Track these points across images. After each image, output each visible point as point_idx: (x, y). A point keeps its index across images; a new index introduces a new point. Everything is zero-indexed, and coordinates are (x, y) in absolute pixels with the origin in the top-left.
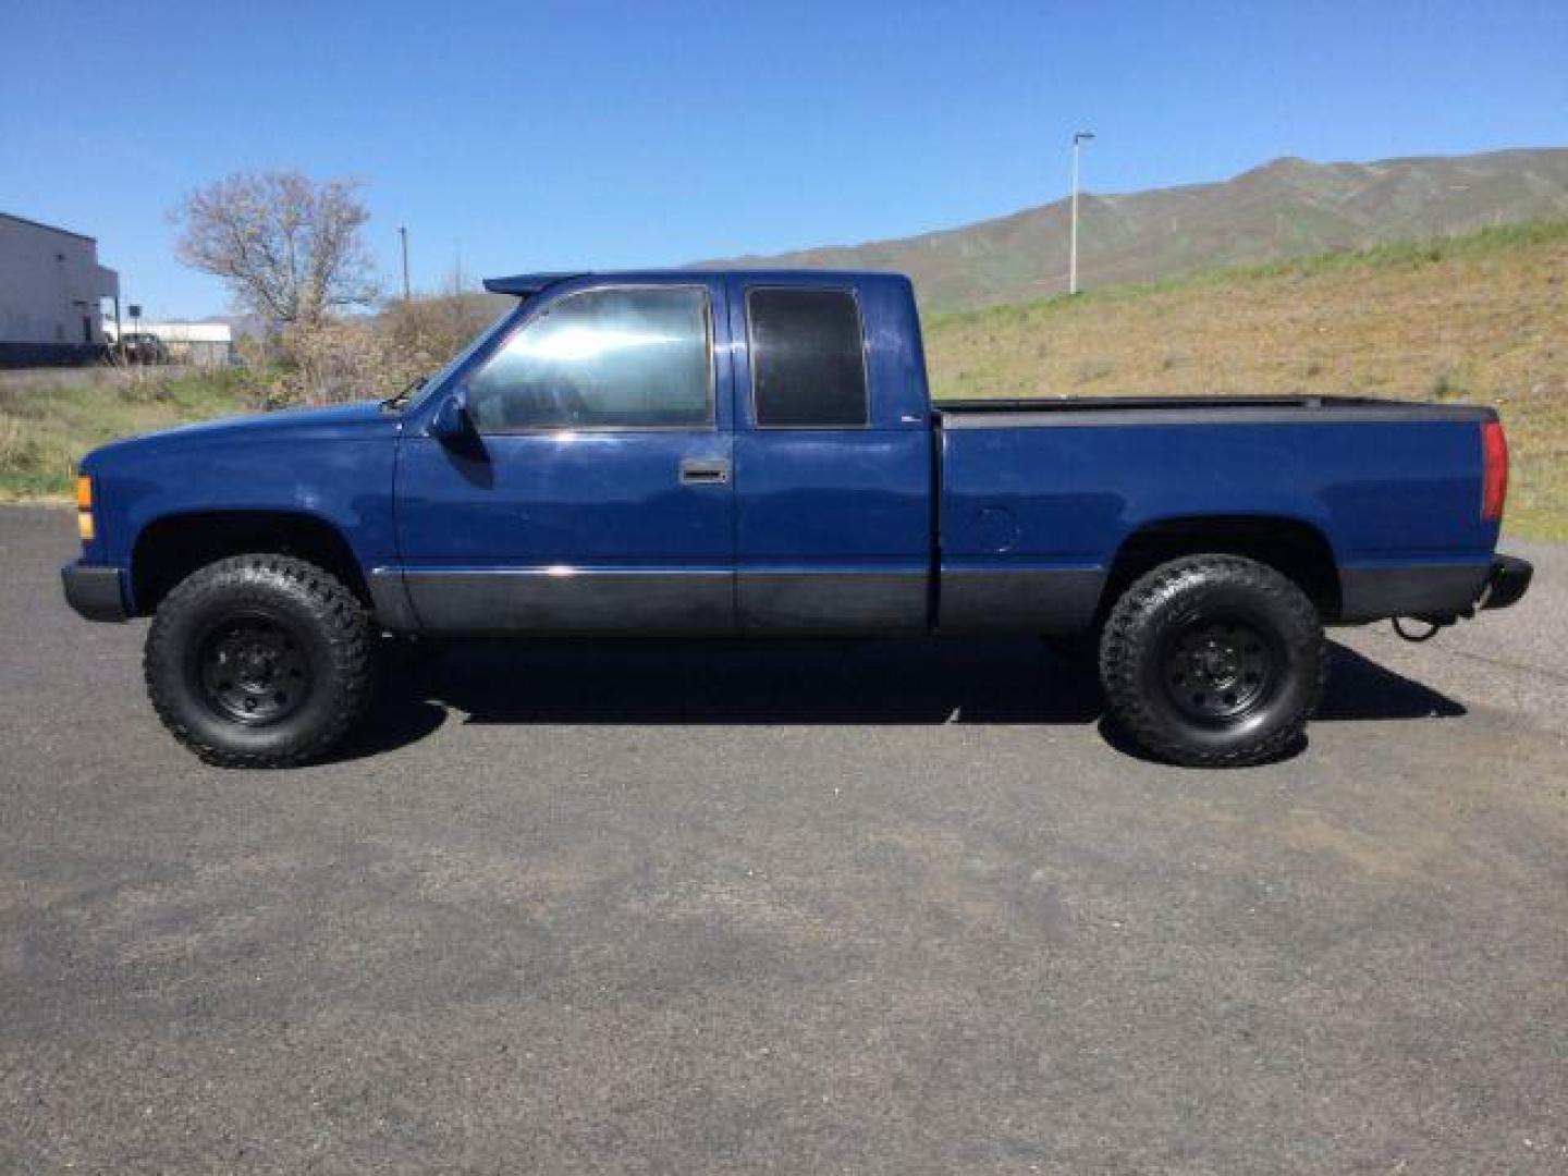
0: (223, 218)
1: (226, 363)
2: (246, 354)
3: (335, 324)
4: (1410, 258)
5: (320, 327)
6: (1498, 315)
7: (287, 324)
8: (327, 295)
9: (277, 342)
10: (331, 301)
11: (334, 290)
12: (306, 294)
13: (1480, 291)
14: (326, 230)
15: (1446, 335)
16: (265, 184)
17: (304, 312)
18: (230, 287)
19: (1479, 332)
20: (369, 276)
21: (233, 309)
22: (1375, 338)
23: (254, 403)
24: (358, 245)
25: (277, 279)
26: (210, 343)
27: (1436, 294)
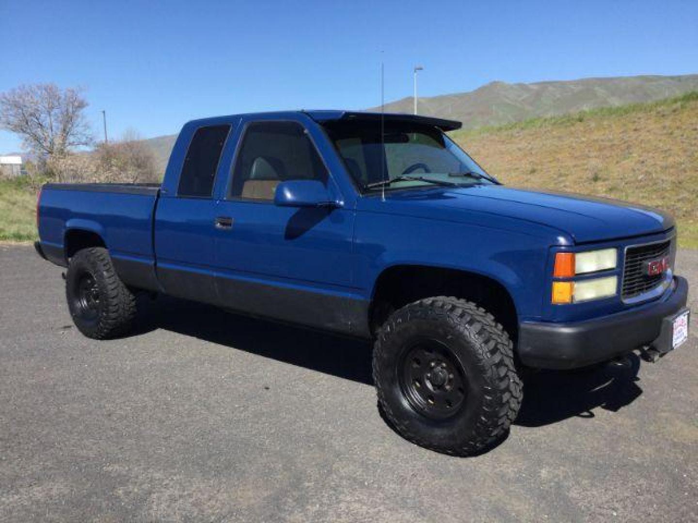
0: (17, 105)
1: (20, 174)
2: (29, 169)
3: (73, 154)
4: (569, 121)
5: (65, 156)
6: (614, 145)
7: (50, 155)
8: (67, 141)
9: (45, 164)
10: (70, 144)
11: (71, 139)
12: (58, 141)
13: (604, 135)
14: (67, 110)
15: (592, 154)
16: (37, 90)
17: (57, 149)
18: (21, 138)
19: (607, 153)
20: (88, 132)
21: (22, 149)
22: (559, 156)
23: (33, 192)
24: (83, 117)
25: (43, 134)
26: (11, 165)
27: (584, 137)
